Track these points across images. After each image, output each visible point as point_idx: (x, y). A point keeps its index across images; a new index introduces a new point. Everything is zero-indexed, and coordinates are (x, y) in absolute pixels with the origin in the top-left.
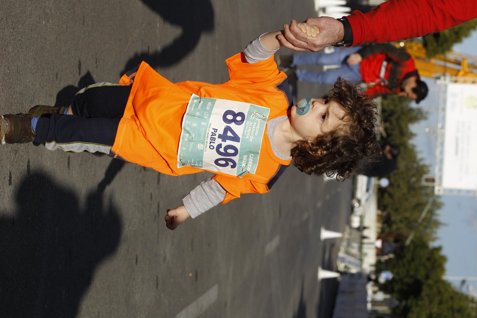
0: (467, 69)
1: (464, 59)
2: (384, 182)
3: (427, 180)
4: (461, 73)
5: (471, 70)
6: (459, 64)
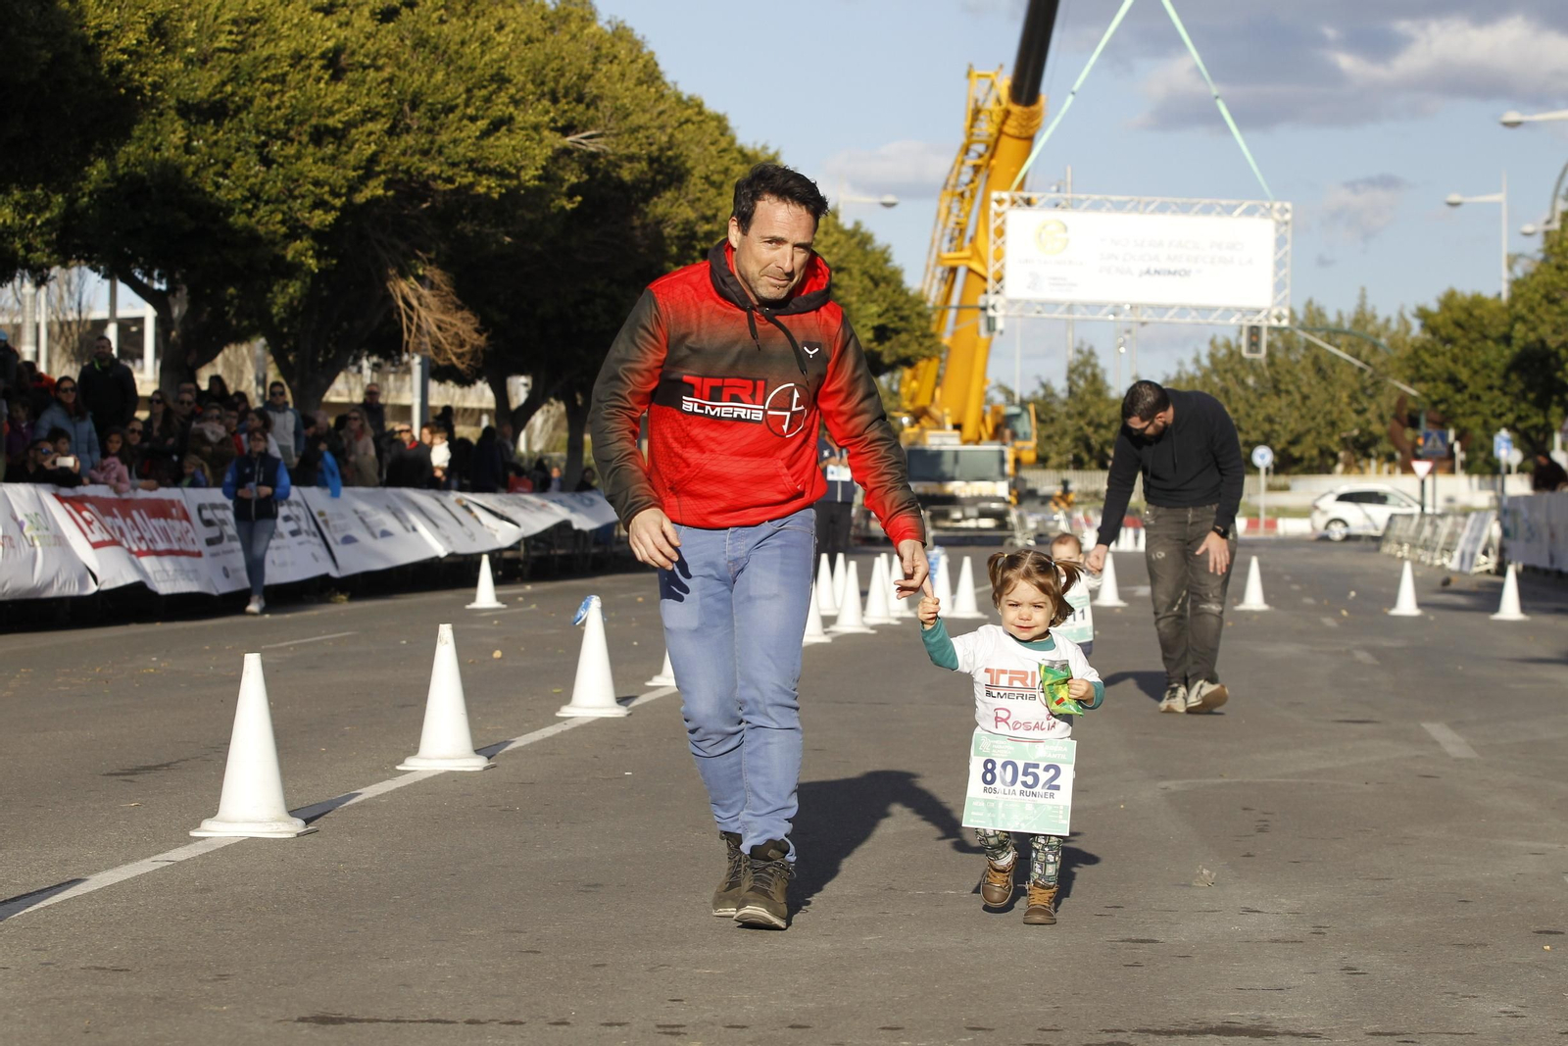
0: (966, 253)
1: (940, 260)
2: (1263, 456)
3: (1254, 345)
4: (975, 266)
5: (967, 244)
6: (954, 270)
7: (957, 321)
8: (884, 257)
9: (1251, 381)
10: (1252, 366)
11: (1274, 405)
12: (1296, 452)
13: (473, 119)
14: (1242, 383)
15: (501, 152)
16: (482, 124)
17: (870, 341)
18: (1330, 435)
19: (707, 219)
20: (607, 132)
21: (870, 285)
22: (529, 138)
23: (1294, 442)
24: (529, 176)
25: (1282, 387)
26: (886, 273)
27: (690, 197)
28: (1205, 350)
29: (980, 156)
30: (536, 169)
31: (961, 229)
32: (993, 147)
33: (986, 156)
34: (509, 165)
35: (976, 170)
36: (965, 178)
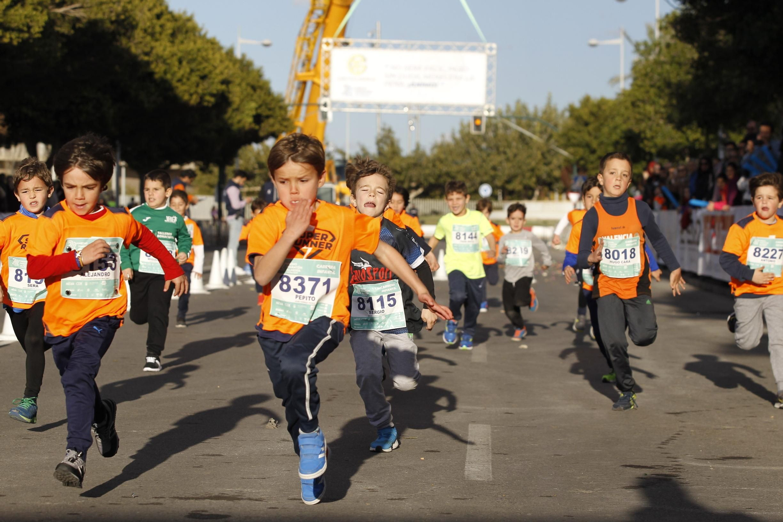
0: (312, 73)
1: (296, 77)
2: (486, 190)
3: (478, 127)
4: (316, 80)
5: (312, 67)
6: (304, 83)
7: (307, 111)
8: (259, 74)
9: (484, 145)
10: (484, 138)
11: (496, 159)
12: (510, 187)
14: (478, 147)
15: (18, 18)
17: (250, 124)
18: (530, 177)
19: (147, 54)
20: (85, 5)
21: (250, 90)
22: (35, 9)
23: (509, 181)
24: (36, 30)
25: (501, 149)
26: (260, 84)
27: (136, 41)
28: (457, 128)
29: (319, 17)
30: (39, 28)
31: (308, 59)
32: (327, 12)
33: (323, 17)
34: (23, 25)
35: (318, 25)
36: (311, 29)
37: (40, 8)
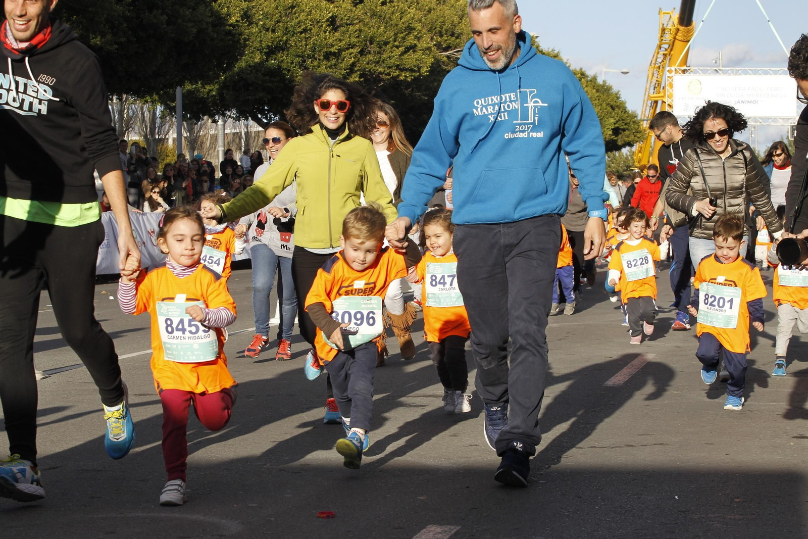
0: (661, 94)
1: (649, 99)
5: (661, 89)
6: (656, 102)
8: (617, 96)
13: (397, 47)
15: (410, 61)
16: (402, 49)
17: (611, 135)
21: (609, 109)
22: (424, 54)
24: (424, 70)
26: (618, 104)
29: (666, 50)
30: (427, 68)
31: (659, 84)
32: (672, 46)
33: (669, 50)
34: (415, 66)
35: (665, 55)
36: (660, 60)
37: (427, 52)
